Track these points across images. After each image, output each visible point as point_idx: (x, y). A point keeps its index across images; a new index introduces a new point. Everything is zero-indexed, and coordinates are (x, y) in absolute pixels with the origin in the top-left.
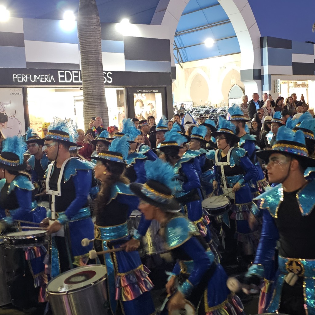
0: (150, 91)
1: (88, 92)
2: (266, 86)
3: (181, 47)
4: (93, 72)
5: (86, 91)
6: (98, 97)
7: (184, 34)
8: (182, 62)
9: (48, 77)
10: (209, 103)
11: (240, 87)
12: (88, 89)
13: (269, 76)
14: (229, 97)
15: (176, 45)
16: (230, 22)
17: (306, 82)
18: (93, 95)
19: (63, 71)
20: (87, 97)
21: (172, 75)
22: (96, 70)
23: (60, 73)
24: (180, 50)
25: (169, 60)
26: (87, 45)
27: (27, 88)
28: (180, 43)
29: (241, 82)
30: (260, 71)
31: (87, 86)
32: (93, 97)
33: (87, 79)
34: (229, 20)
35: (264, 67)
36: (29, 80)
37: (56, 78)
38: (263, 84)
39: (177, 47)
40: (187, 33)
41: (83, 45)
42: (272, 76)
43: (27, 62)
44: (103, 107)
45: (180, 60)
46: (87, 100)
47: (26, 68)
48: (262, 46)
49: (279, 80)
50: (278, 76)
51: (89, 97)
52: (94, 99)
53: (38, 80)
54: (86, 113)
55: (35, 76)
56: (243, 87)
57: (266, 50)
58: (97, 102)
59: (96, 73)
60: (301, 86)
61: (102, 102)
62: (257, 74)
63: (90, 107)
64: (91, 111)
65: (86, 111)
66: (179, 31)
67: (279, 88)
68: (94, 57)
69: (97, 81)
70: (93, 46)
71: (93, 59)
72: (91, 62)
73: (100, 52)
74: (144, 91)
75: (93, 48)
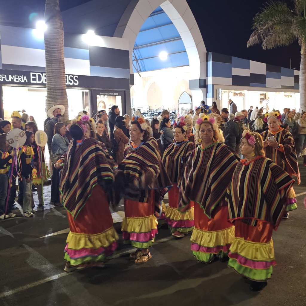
0: (111, 94)
1: (50, 86)
2: (210, 94)
3: (139, 58)
4: (56, 69)
5: (49, 85)
6: (59, 91)
7: (143, 47)
8: (140, 71)
9: (22, 77)
10: (162, 107)
11: (189, 94)
12: (51, 83)
13: (213, 85)
14: (179, 103)
15: (136, 57)
16: (181, 39)
17: (243, 92)
18: (55, 89)
19: (35, 73)
20: (50, 90)
21: (131, 81)
22: (58, 67)
23: (33, 74)
24: (139, 61)
25: (129, 68)
26: (51, 46)
27: (3, 87)
28: (139, 56)
29: (189, 90)
30: (205, 81)
31: (50, 81)
32: (55, 91)
33: (50, 75)
34: (180, 37)
35: (208, 78)
36: (4, 79)
37: (29, 78)
38: (207, 92)
39: (136, 59)
40: (145, 47)
41: (48, 45)
42: (214, 86)
43: (3, 64)
44: (63, 100)
45: (138, 70)
46: (50, 93)
47: (2, 69)
48: (207, 61)
49: (220, 89)
50: (219, 86)
51: (51, 90)
52: (56, 93)
53: (12, 80)
54: (49, 104)
55: (10, 76)
56: (190, 94)
57: (210, 63)
58: (59, 96)
59: (58, 70)
60: (239, 95)
61: (63, 96)
62: (203, 84)
63: (53, 99)
64: (53, 103)
65: (49, 103)
66: (138, 45)
67: (220, 96)
68: (57, 56)
69: (59, 77)
70: (56, 46)
71: (56, 58)
72: (54, 60)
73: (62, 52)
74: (106, 94)
75: (56, 48)
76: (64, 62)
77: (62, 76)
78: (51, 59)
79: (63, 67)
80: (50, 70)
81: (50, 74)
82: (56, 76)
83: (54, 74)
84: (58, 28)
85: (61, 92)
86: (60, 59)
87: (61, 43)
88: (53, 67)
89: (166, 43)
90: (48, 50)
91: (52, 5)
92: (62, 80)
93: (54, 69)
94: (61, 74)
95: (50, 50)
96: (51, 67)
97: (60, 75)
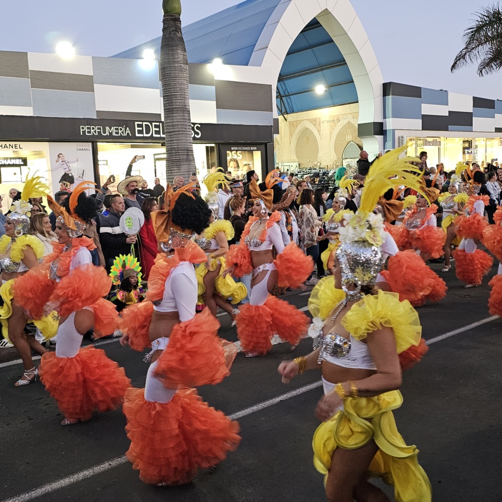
0: (246, 148)
2: (389, 143)
3: (285, 94)
4: (178, 122)
5: (170, 147)
6: (184, 152)
7: (290, 78)
8: (286, 113)
9: (123, 129)
10: (319, 164)
11: (357, 145)
12: (172, 142)
13: (393, 131)
14: (344, 157)
16: (346, 63)
17: (438, 140)
18: (178, 150)
19: (141, 123)
20: (170, 152)
21: (274, 128)
22: (181, 119)
23: (138, 124)
24: (284, 98)
25: (271, 110)
26: (171, 88)
27: (98, 143)
28: (284, 90)
29: (358, 138)
30: (382, 125)
31: (171, 138)
32: (178, 152)
34: (345, 61)
35: (387, 119)
36: (99, 133)
37: (133, 130)
38: (385, 141)
39: (280, 94)
40: (293, 77)
42: (396, 131)
43: (97, 111)
44: (190, 165)
45: (284, 111)
46: (171, 156)
47: (96, 118)
48: (385, 95)
49: (405, 136)
50: (403, 131)
51: (172, 152)
53: (111, 134)
56: (360, 144)
57: (389, 99)
60: (431, 144)
61: (189, 159)
62: (378, 129)
63: (175, 164)
64: (176, 170)
66: (283, 75)
68: (180, 103)
69: (183, 132)
70: (178, 89)
71: (179, 105)
72: (175, 109)
73: (187, 96)
74: (240, 148)
75: (178, 91)
76: (189, 112)
77: (187, 131)
78: (171, 107)
79: (188, 118)
80: (169, 123)
81: (170, 129)
82: (179, 131)
83: (176, 128)
84: (181, 62)
85: (186, 153)
86: (184, 107)
87: (184, 84)
88: (175, 118)
89: (324, 71)
90: (167, 94)
91: (171, 30)
92: (187, 137)
93: (176, 121)
95: (170, 94)
96: (171, 118)
97: (185, 130)
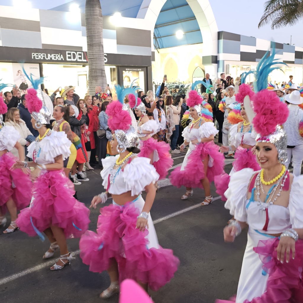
0: (135, 70)
2: (221, 68)
3: (158, 37)
5: (91, 66)
9: (59, 56)
10: (178, 81)
11: (202, 69)
14: (193, 77)
16: (196, 19)
18: (96, 70)
21: (152, 57)
22: (98, 51)
23: (68, 53)
25: (150, 46)
26: (92, 31)
27: (43, 64)
28: (158, 34)
30: (216, 57)
35: (220, 54)
37: (65, 56)
38: (218, 67)
39: (155, 37)
40: (163, 26)
42: (225, 62)
43: (42, 44)
45: (157, 47)
46: (92, 73)
47: (42, 48)
48: (219, 39)
49: (230, 64)
50: (229, 61)
52: (96, 73)
53: (51, 58)
54: (91, 83)
55: (49, 55)
57: (221, 41)
58: (99, 75)
61: (102, 76)
63: (94, 79)
66: (157, 25)
67: (230, 70)
68: (97, 40)
72: (95, 44)
73: (102, 37)
74: (131, 69)
75: (96, 33)
80: (91, 53)
81: (91, 57)
82: (97, 58)
83: (95, 56)
84: (98, 15)
85: (101, 72)
86: (100, 43)
87: (100, 29)
89: (182, 23)
92: (102, 62)
93: (95, 52)
94: (101, 57)
95: (91, 35)
96: (92, 50)
